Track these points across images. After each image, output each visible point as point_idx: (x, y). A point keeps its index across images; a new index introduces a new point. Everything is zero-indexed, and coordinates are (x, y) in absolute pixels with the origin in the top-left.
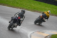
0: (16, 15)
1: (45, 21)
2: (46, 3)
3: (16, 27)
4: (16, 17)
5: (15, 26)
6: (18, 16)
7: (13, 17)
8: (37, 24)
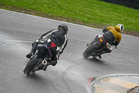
0: (44, 37)
1: (110, 51)
2: (129, 7)
3: (45, 70)
4: (46, 42)
5: (43, 65)
6: (49, 40)
7: (37, 43)
8: (91, 57)
